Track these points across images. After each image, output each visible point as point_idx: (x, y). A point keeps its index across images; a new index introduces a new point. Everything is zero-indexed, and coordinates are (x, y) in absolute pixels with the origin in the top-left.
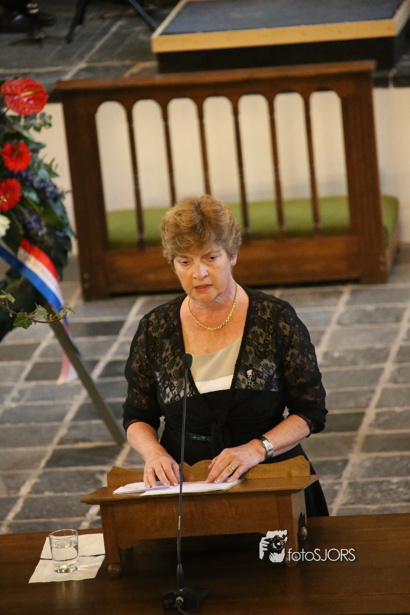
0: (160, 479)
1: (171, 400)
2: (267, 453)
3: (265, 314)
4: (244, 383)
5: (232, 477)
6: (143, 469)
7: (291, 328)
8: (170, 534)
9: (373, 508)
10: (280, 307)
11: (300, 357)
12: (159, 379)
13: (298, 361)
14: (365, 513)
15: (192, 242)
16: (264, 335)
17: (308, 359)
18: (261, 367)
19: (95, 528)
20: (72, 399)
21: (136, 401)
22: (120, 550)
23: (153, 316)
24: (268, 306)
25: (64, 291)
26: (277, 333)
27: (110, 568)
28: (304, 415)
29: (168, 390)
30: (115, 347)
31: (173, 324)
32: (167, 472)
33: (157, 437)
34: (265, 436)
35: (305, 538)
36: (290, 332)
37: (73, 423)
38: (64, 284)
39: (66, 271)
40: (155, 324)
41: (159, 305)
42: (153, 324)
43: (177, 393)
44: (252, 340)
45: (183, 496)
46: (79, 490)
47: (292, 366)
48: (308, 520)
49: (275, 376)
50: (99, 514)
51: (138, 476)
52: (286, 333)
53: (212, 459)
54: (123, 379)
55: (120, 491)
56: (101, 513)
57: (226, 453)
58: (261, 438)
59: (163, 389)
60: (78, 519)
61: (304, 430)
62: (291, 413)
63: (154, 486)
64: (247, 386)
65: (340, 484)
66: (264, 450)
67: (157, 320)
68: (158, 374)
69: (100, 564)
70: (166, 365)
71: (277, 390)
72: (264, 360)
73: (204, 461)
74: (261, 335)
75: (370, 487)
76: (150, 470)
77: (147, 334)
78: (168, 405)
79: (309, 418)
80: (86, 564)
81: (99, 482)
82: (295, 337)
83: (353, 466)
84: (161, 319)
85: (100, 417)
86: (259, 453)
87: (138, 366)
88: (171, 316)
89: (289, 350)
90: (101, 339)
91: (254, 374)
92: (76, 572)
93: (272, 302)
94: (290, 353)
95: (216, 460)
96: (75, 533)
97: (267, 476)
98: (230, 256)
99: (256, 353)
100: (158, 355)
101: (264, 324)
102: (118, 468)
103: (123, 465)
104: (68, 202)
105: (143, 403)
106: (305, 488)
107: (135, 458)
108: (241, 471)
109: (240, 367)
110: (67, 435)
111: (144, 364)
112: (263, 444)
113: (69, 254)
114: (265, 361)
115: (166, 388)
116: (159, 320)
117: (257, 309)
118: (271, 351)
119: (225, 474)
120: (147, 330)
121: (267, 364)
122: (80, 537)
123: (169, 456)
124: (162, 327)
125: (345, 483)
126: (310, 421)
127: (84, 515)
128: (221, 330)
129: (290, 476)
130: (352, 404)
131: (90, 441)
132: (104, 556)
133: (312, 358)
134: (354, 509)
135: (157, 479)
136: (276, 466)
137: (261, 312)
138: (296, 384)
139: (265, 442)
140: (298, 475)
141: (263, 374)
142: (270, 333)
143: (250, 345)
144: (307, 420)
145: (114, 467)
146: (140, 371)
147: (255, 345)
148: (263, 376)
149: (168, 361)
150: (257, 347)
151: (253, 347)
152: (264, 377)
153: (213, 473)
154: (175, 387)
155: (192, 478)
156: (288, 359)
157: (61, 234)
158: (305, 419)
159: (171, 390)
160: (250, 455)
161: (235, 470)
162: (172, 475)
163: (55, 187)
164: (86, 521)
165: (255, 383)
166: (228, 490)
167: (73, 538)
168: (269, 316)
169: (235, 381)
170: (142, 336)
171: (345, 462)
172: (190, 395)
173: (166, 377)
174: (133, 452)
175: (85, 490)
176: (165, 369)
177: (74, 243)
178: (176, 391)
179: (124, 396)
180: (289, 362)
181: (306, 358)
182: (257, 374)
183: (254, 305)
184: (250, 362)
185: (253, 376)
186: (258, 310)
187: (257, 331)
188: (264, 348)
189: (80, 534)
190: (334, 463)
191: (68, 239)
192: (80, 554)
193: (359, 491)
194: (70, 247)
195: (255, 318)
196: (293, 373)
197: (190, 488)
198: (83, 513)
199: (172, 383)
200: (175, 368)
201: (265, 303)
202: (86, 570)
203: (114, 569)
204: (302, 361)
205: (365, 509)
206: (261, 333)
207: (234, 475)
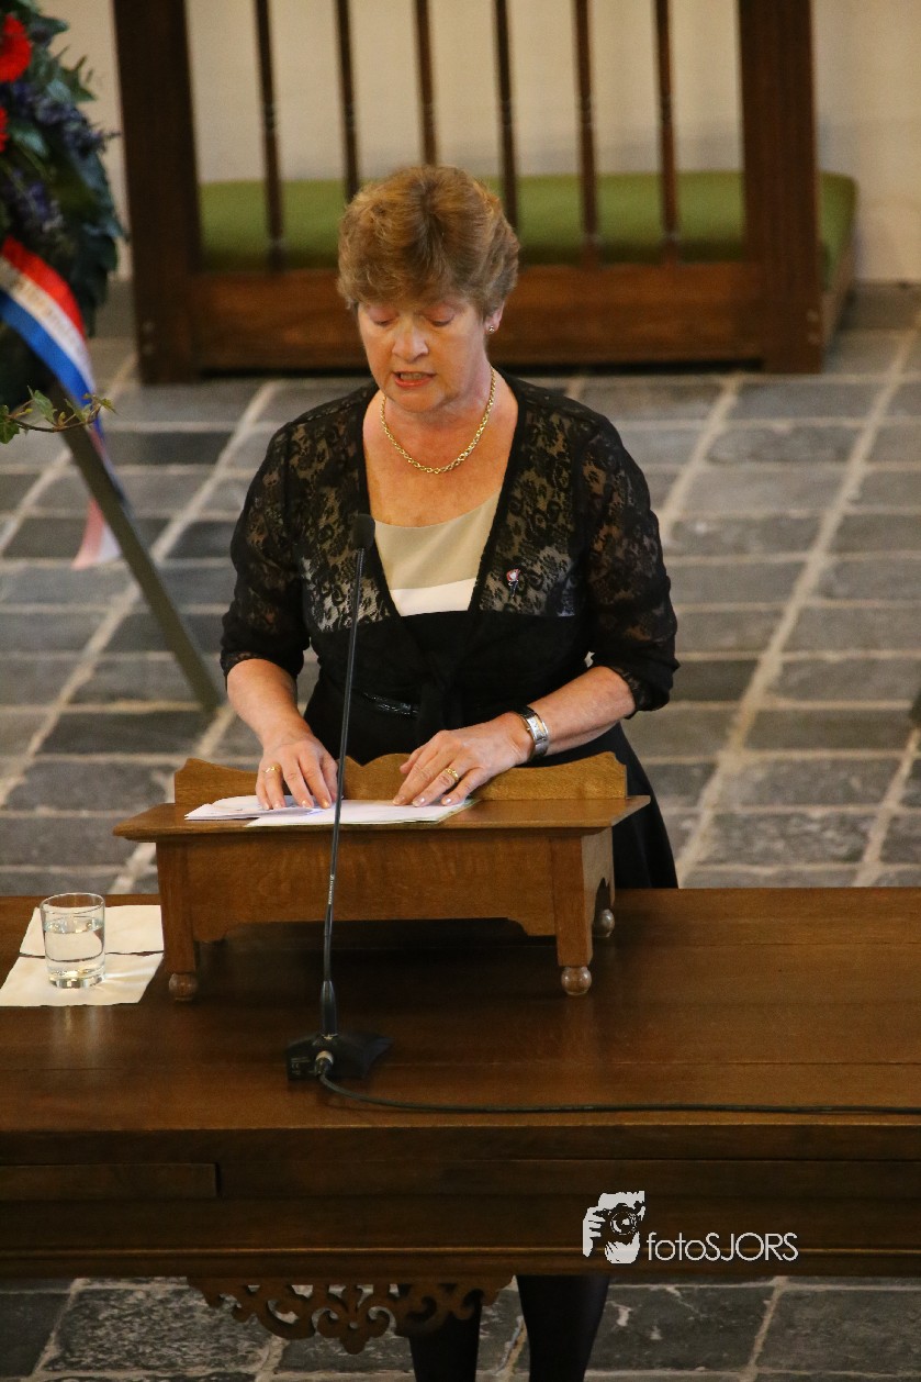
0: (292, 789)
1: (335, 624)
2: (533, 744)
3: (554, 445)
4: (501, 599)
5: (452, 794)
6: (256, 768)
7: (608, 478)
8: (310, 914)
9: (765, 873)
10: (586, 429)
11: (625, 542)
12: (309, 576)
13: (620, 554)
14: (745, 883)
15: (400, 284)
16: (550, 490)
17: (642, 547)
18: (539, 564)
19: (146, 891)
20: (107, 602)
21: (252, 615)
22: (197, 944)
23: (300, 433)
24: (561, 426)
25: (95, 359)
26: (578, 488)
27: (173, 982)
28: (625, 670)
29: (328, 602)
30: (207, 490)
31: (345, 451)
32: (308, 775)
33: (293, 698)
34: (535, 706)
35: (608, 935)
36: (606, 486)
37: (108, 657)
38: (96, 343)
39: (102, 315)
40: (306, 449)
41: (315, 406)
42: (300, 449)
43: (347, 611)
44: (521, 502)
45: (342, 832)
46: (114, 808)
47: (605, 564)
48: (616, 895)
49: (569, 584)
50: (153, 862)
51: (242, 782)
52: (598, 488)
53: (411, 752)
54: (224, 563)
55: (203, 813)
56: (159, 859)
57: (441, 742)
58: (526, 712)
59: (318, 598)
60: (109, 870)
61: (621, 702)
62: (598, 662)
63: (277, 807)
64: (507, 606)
65: (695, 817)
66: (527, 738)
67: (309, 442)
68: (307, 564)
69: (151, 971)
70: (326, 546)
71: (572, 614)
72: (547, 548)
73: (391, 755)
74: (543, 491)
75: (762, 826)
76: (271, 770)
77: (288, 474)
78: (328, 634)
79: (636, 678)
80: (122, 972)
81: (160, 791)
82: (617, 499)
83: (728, 779)
84: (320, 439)
85: (167, 647)
86: (517, 743)
87: (261, 540)
88: (341, 432)
89: (602, 528)
90: (175, 470)
91: (522, 578)
92: (97, 987)
93: (568, 415)
94: (602, 534)
95: (419, 755)
96: (98, 902)
97: (531, 794)
98: (484, 312)
99: (528, 532)
100: (310, 522)
101: (548, 466)
102: (200, 764)
103: (214, 755)
104: (113, 159)
105: (267, 621)
106: (614, 823)
107: (241, 742)
108: (473, 781)
109: (492, 561)
110: (89, 683)
111: (276, 538)
112: (526, 726)
113: (111, 277)
114: (548, 551)
115: (323, 597)
116: (315, 442)
117: (535, 431)
118: (563, 527)
119: (438, 787)
120: (287, 463)
121: (553, 558)
122: (108, 910)
123: (317, 741)
124: (321, 457)
125: (707, 815)
126: (637, 684)
127: (122, 863)
128: (454, 473)
129: (581, 796)
130: (730, 640)
131: (143, 698)
132: (161, 955)
133: (652, 545)
134: (721, 874)
135: (286, 791)
136: (553, 774)
137: (543, 439)
138: (612, 602)
139: (532, 722)
140: (598, 795)
141: (543, 580)
142: (561, 489)
143: (518, 513)
144: (630, 680)
145: (190, 761)
146: (266, 552)
147: (527, 512)
148: (542, 583)
149: (331, 537)
150: (532, 517)
151: (523, 517)
152: (545, 586)
153: (411, 783)
154: (344, 597)
155: (363, 791)
156: (598, 546)
157: (95, 232)
158: (625, 679)
159: (336, 604)
160: (497, 746)
161: (460, 779)
162: (319, 783)
163: (84, 121)
164: (126, 875)
165: (525, 600)
166: (442, 822)
167: (93, 912)
168: (563, 450)
169: (479, 592)
170: (275, 476)
171: (709, 770)
172: (377, 618)
173: (326, 573)
174: (238, 725)
175: (125, 807)
176: (324, 554)
177: (124, 252)
178: (347, 607)
179: (224, 602)
180: (600, 553)
181: (637, 547)
182: (529, 580)
183: (528, 422)
184: (515, 551)
185: (520, 582)
186: (538, 433)
187: (532, 482)
188: (547, 519)
189: (109, 905)
190: (683, 770)
191: (109, 242)
192: (108, 948)
193: (736, 834)
194: (114, 261)
195: (529, 452)
196: (605, 577)
197: (358, 814)
198: (121, 859)
199: (339, 588)
200: (346, 553)
201: (555, 419)
202: (120, 983)
203: (183, 984)
204: (627, 552)
205: (748, 875)
206: (543, 486)
207: (457, 790)
